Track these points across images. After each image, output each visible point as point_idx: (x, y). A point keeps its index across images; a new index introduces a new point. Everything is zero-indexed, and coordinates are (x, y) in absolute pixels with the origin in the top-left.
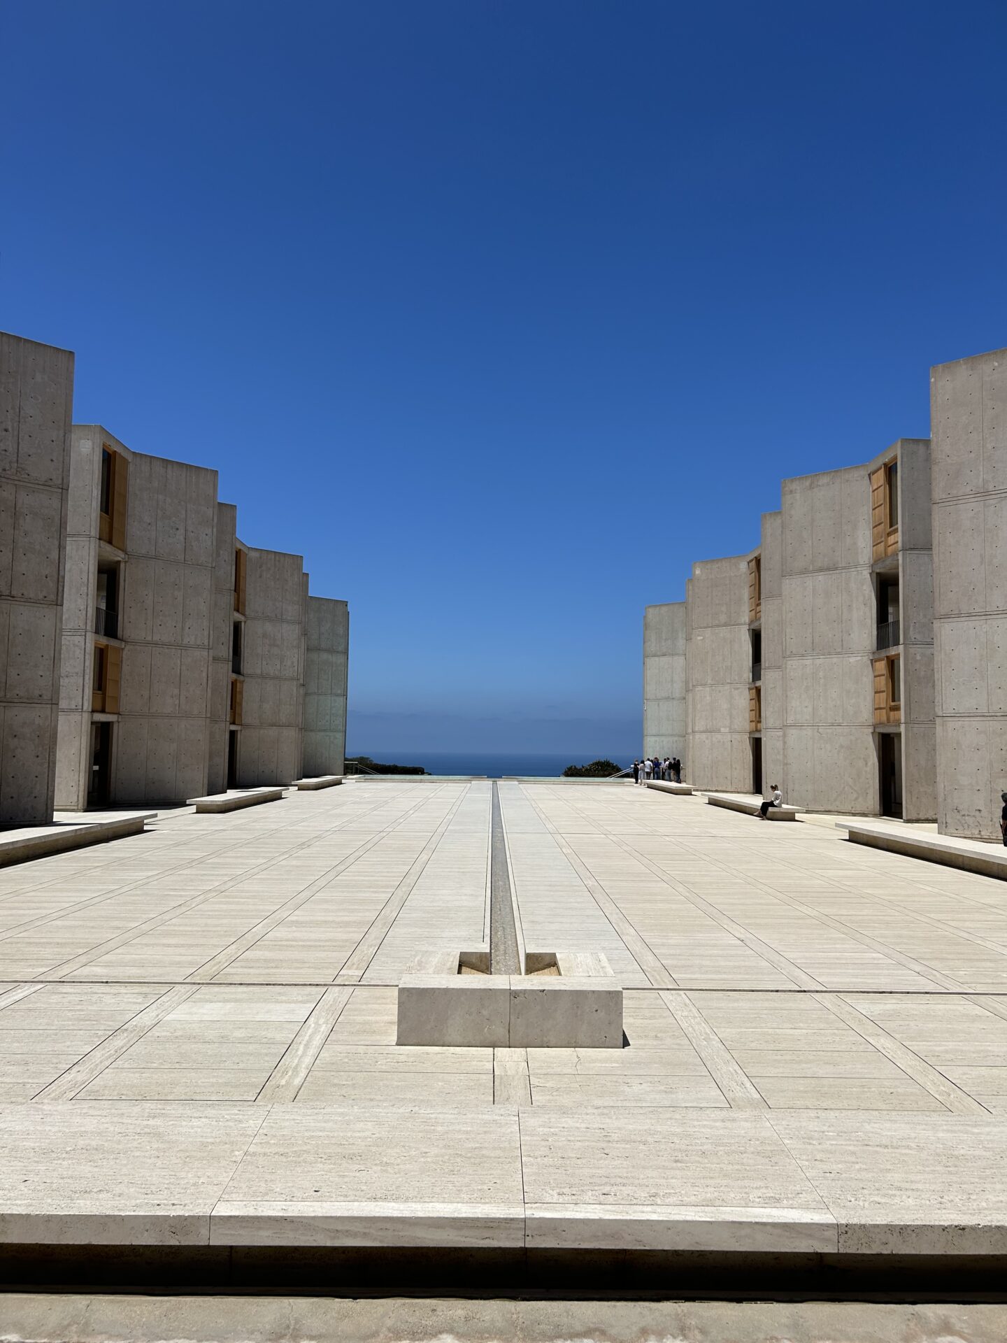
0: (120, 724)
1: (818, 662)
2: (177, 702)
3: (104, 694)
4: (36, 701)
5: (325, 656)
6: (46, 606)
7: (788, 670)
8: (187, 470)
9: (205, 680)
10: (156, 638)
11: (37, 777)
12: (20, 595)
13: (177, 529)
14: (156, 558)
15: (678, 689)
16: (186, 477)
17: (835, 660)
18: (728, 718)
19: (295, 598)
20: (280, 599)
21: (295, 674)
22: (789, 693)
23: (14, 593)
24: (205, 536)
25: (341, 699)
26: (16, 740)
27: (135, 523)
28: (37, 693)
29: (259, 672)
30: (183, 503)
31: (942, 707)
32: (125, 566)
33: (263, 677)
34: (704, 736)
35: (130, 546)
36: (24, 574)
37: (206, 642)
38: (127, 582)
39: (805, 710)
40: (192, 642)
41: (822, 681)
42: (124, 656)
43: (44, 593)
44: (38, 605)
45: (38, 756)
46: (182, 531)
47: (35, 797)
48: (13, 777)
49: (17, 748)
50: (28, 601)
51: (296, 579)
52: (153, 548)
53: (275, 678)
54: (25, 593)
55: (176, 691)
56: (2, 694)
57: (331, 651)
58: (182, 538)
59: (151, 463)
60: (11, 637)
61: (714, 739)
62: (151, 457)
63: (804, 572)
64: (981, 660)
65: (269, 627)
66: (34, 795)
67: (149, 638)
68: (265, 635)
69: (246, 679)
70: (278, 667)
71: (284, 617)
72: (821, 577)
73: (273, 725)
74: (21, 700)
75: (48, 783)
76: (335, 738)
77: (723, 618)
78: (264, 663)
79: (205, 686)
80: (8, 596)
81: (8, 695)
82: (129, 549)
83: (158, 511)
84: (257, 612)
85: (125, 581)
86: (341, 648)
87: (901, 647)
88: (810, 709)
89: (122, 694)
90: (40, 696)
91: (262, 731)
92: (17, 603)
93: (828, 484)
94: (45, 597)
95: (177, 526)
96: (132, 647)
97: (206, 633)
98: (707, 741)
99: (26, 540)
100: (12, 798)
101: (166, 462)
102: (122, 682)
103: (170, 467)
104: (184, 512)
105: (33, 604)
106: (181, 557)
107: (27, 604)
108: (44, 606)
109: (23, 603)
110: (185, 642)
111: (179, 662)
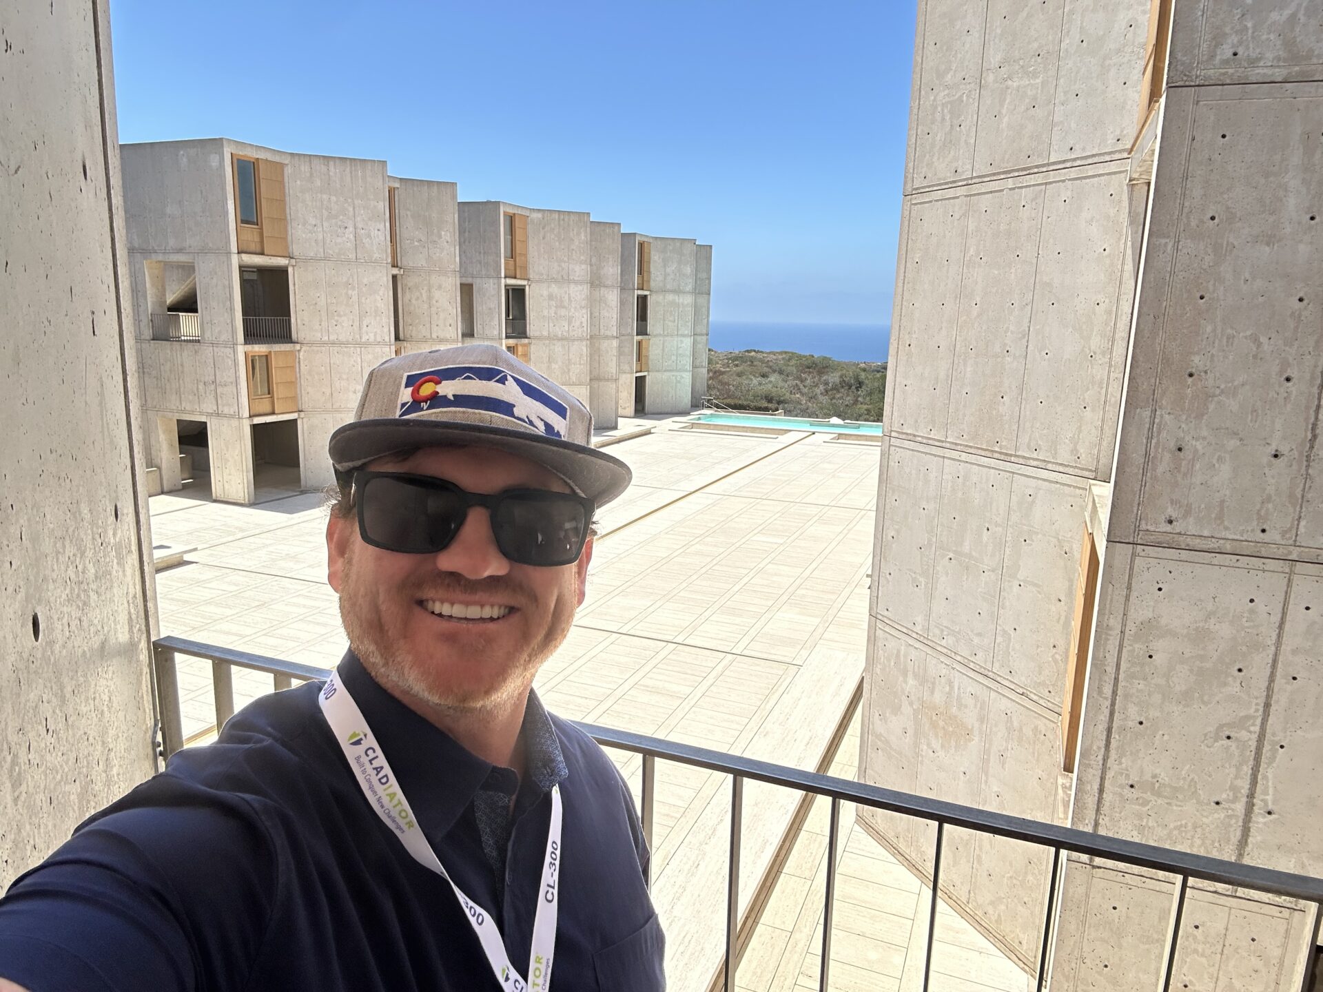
0: (304, 420)
3: (272, 397)
8: (351, 165)
13: (346, 228)
14: (325, 259)
16: (351, 173)
19: (582, 258)
20: (566, 259)
21: (584, 334)
24: (376, 231)
25: (688, 339)
27: (300, 226)
29: (545, 334)
30: (349, 200)
32: (294, 270)
33: (551, 338)
35: (296, 250)
37: (387, 338)
38: (297, 286)
40: (372, 339)
42: (301, 358)
46: (351, 229)
51: (583, 238)
52: (322, 250)
53: (561, 339)
57: (677, 292)
58: (352, 236)
59: (310, 161)
62: (310, 155)
65: (555, 289)
67: (325, 338)
68: (551, 297)
69: (533, 341)
70: (566, 328)
71: (571, 278)
78: (551, 325)
82: (296, 253)
83: (324, 211)
84: (542, 274)
85: (294, 284)
89: (303, 392)
95: (346, 225)
96: (308, 348)
97: (386, 330)
101: (327, 159)
102: (302, 382)
103: (331, 163)
106: (352, 256)
110: (364, 339)
111: (359, 359)
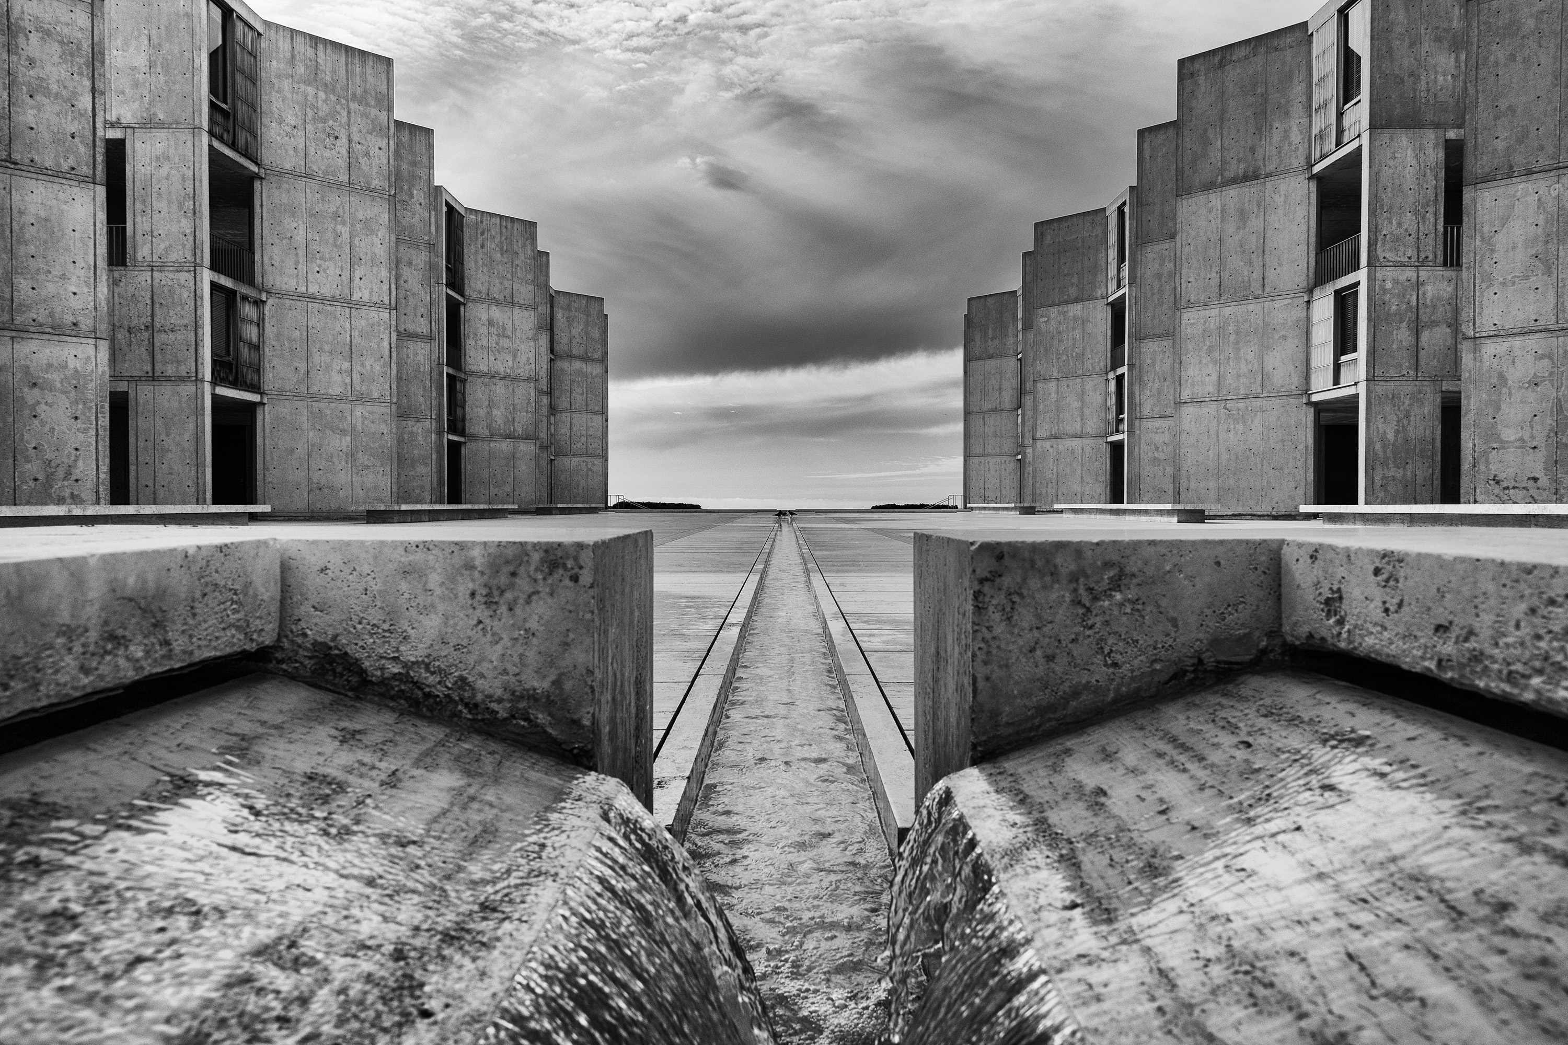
0: (267, 408)
1: (1227, 311)
2: (348, 380)
4: (67, 332)
5: (577, 365)
6: (76, 183)
7: (1183, 327)
8: (347, 56)
9: (387, 353)
10: (313, 289)
11: (77, 449)
12: (27, 161)
13: (337, 138)
14: (307, 176)
15: (1008, 398)
16: (347, 66)
17: (1251, 307)
18: (1079, 419)
19: (529, 277)
20: (509, 276)
21: (533, 374)
22: (1184, 358)
23: (16, 156)
24: (377, 150)
25: (600, 417)
26: (36, 391)
27: (274, 126)
28: (69, 319)
29: (485, 369)
30: (343, 101)
31: (1474, 324)
32: (261, 182)
33: (492, 375)
34: (1048, 444)
35: (266, 156)
36: (32, 128)
37: (386, 301)
38: (265, 207)
39: (1207, 379)
40: (366, 298)
41: (1232, 338)
42: (266, 312)
43: (71, 162)
44: (63, 181)
45: (76, 418)
46: (344, 140)
47: (77, 481)
48: (35, 448)
49: (38, 403)
50: (42, 172)
51: (531, 258)
52: (302, 163)
53: (504, 378)
54: (36, 158)
55: (346, 365)
56: (6, 317)
57: (585, 358)
58: (344, 151)
59: (292, 39)
60: (16, 227)
61: (1060, 447)
62: (292, 30)
63: (1209, 186)
64: (1547, 242)
65: (496, 313)
66: (74, 477)
67: (302, 289)
68: (491, 323)
69: (470, 379)
70: (510, 363)
71: (516, 300)
72: (1233, 192)
73: (506, 437)
74: (40, 330)
75: (97, 460)
76: (593, 464)
77: (1073, 292)
78: (492, 358)
79: (387, 359)
80: (6, 161)
81: (19, 319)
82: (265, 161)
83: (308, 109)
84: (481, 293)
85: (262, 205)
86: (598, 355)
87: (1362, 275)
88: (1214, 377)
89: (267, 365)
90: (75, 324)
91: (492, 445)
92: (24, 174)
93: (1246, 57)
94: (73, 169)
95: (337, 134)
96: (277, 300)
97: (385, 287)
98: (1051, 450)
99: (31, 72)
100: (36, 480)
102: (267, 350)
104: (345, 114)
105: (51, 179)
106: (344, 178)
107: (40, 177)
108: (72, 183)
109: (35, 176)
110: (356, 297)
111: (348, 325)
